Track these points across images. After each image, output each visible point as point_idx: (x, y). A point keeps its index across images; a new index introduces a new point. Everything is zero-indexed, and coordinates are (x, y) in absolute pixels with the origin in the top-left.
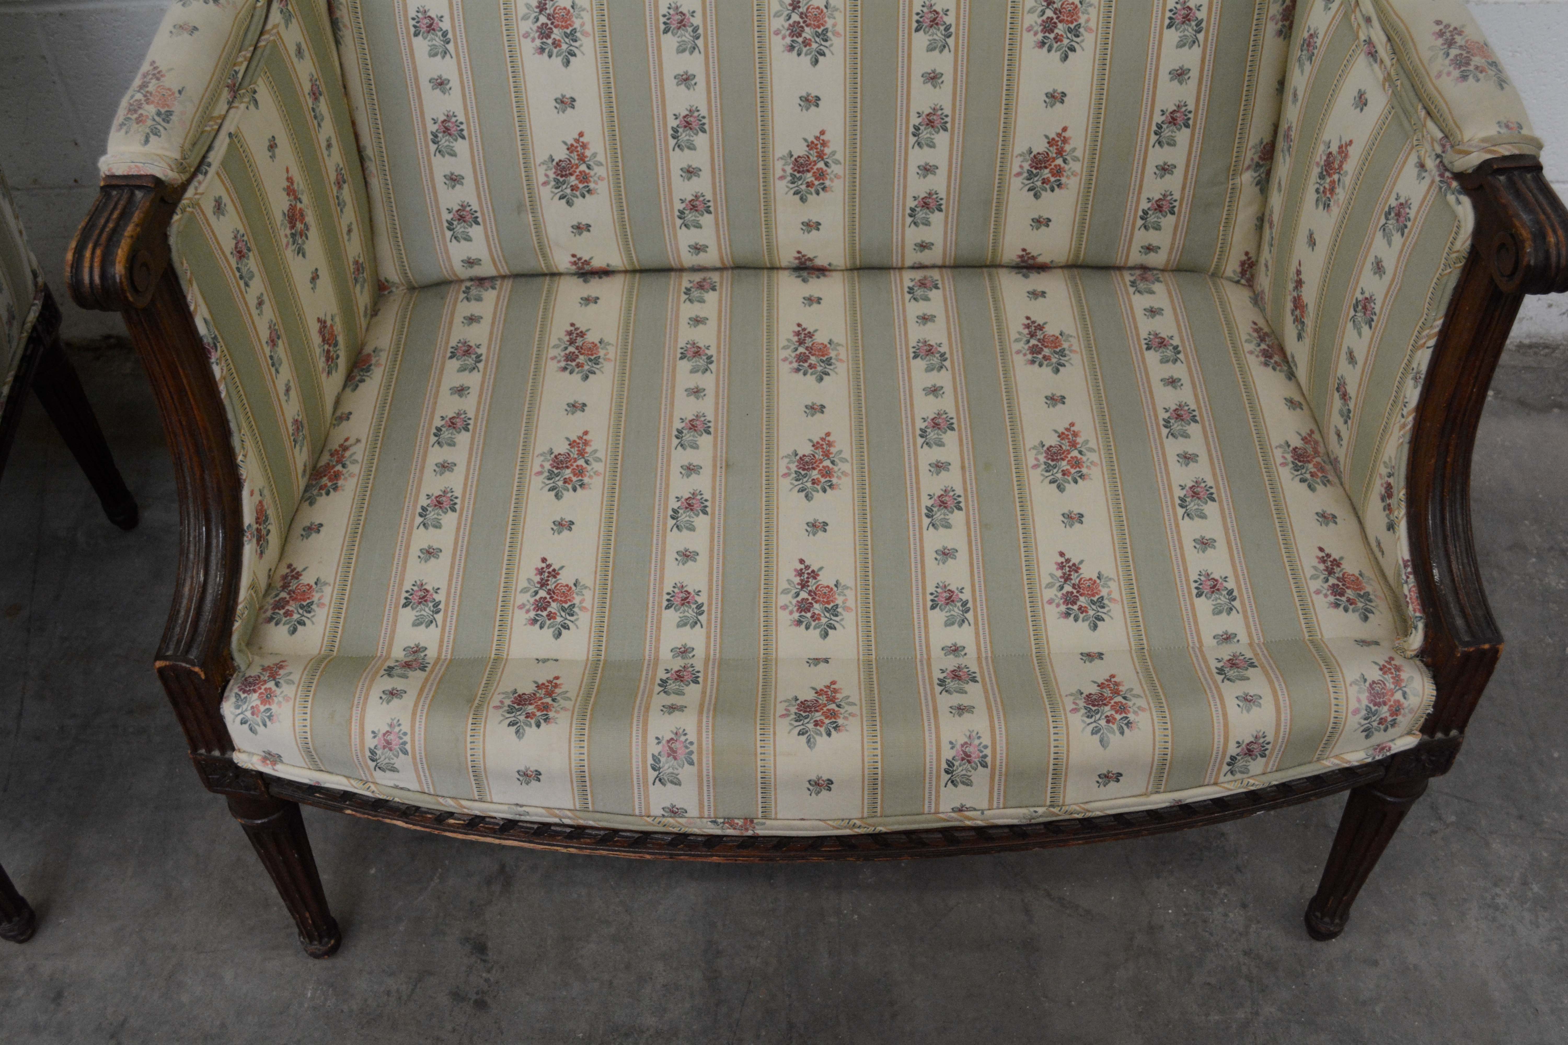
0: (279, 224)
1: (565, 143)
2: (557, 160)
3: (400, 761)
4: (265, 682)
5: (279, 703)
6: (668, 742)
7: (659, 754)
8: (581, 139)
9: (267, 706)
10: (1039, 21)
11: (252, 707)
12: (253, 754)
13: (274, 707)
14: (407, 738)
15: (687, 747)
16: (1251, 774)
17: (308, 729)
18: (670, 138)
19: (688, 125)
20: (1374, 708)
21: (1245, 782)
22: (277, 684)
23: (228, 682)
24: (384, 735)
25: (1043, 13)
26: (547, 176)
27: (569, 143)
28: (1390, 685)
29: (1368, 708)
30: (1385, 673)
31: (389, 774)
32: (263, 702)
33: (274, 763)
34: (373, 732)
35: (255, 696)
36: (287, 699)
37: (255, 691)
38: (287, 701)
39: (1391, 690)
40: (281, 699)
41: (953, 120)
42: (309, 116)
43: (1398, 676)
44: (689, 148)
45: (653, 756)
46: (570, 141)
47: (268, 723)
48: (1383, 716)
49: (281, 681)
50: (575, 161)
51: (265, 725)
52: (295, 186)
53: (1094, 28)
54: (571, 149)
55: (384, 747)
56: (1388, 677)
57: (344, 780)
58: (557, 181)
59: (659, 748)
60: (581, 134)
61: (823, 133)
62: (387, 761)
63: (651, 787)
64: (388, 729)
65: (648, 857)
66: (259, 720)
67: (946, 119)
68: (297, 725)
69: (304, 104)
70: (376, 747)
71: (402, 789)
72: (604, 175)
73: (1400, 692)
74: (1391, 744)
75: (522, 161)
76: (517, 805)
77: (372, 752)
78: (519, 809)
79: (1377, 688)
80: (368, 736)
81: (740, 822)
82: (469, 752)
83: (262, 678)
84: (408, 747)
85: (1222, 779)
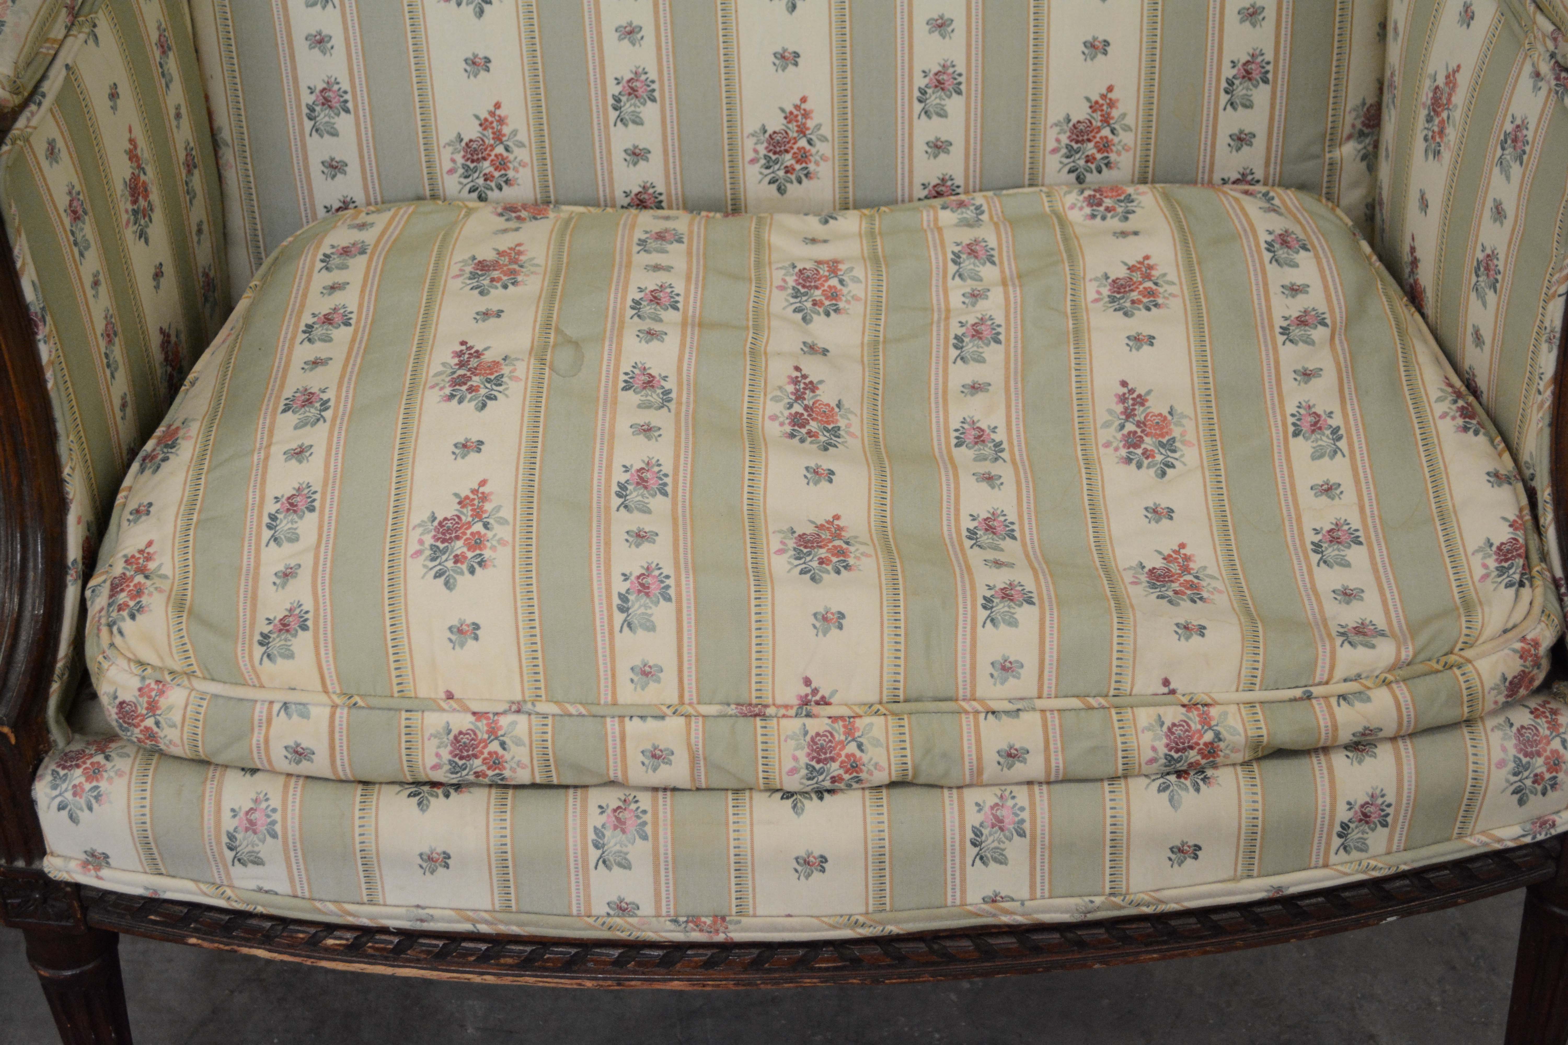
1: (477, 117)
2: (466, 140)
3: (268, 849)
4: (91, 756)
5: (110, 780)
6: (615, 811)
7: (603, 826)
8: (498, 110)
9: (94, 784)
11: (75, 786)
12: (71, 858)
13: (103, 785)
14: (277, 816)
15: (638, 817)
16: (1372, 852)
17: (147, 811)
18: (610, 109)
19: (633, 92)
20: (1525, 760)
21: (1364, 863)
22: (107, 758)
23: (41, 761)
24: (247, 813)
26: (453, 161)
27: (482, 117)
28: (1544, 731)
29: (1517, 760)
30: (1537, 717)
31: (252, 869)
32: (89, 779)
33: (98, 868)
34: (233, 810)
35: (78, 772)
36: (120, 773)
37: (78, 766)
38: (121, 776)
39: (1546, 737)
40: (112, 774)
41: (968, 80)
42: (156, 72)
43: (1556, 720)
44: (635, 122)
45: (595, 828)
46: (484, 115)
47: (95, 806)
48: (1538, 771)
49: (113, 754)
50: (490, 141)
51: (90, 808)
52: (139, 151)
54: (484, 124)
55: (247, 830)
56: (1542, 721)
57: (190, 885)
58: (466, 167)
59: (603, 819)
60: (498, 103)
61: (804, 100)
62: (250, 848)
63: (592, 872)
64: (252, 805)
65: (589, 984)
66: (82, 802)
67: (960, 79)
68: (132, 805)
69: (150, 55)
70: (235, 830)
71: (267, 892)
72: (527, 159)
73: (1558, 740)
74: (1555, 817)
75: (421, 141)
76: (418, 906)
77: (231, 837)
78: (420, 911)
79: (1528, 734)
80: (226, 815)
81: (709, 921)
82: (357, 831)
83: (87, 751)
84: (278, 828)
85: (1333, 859)
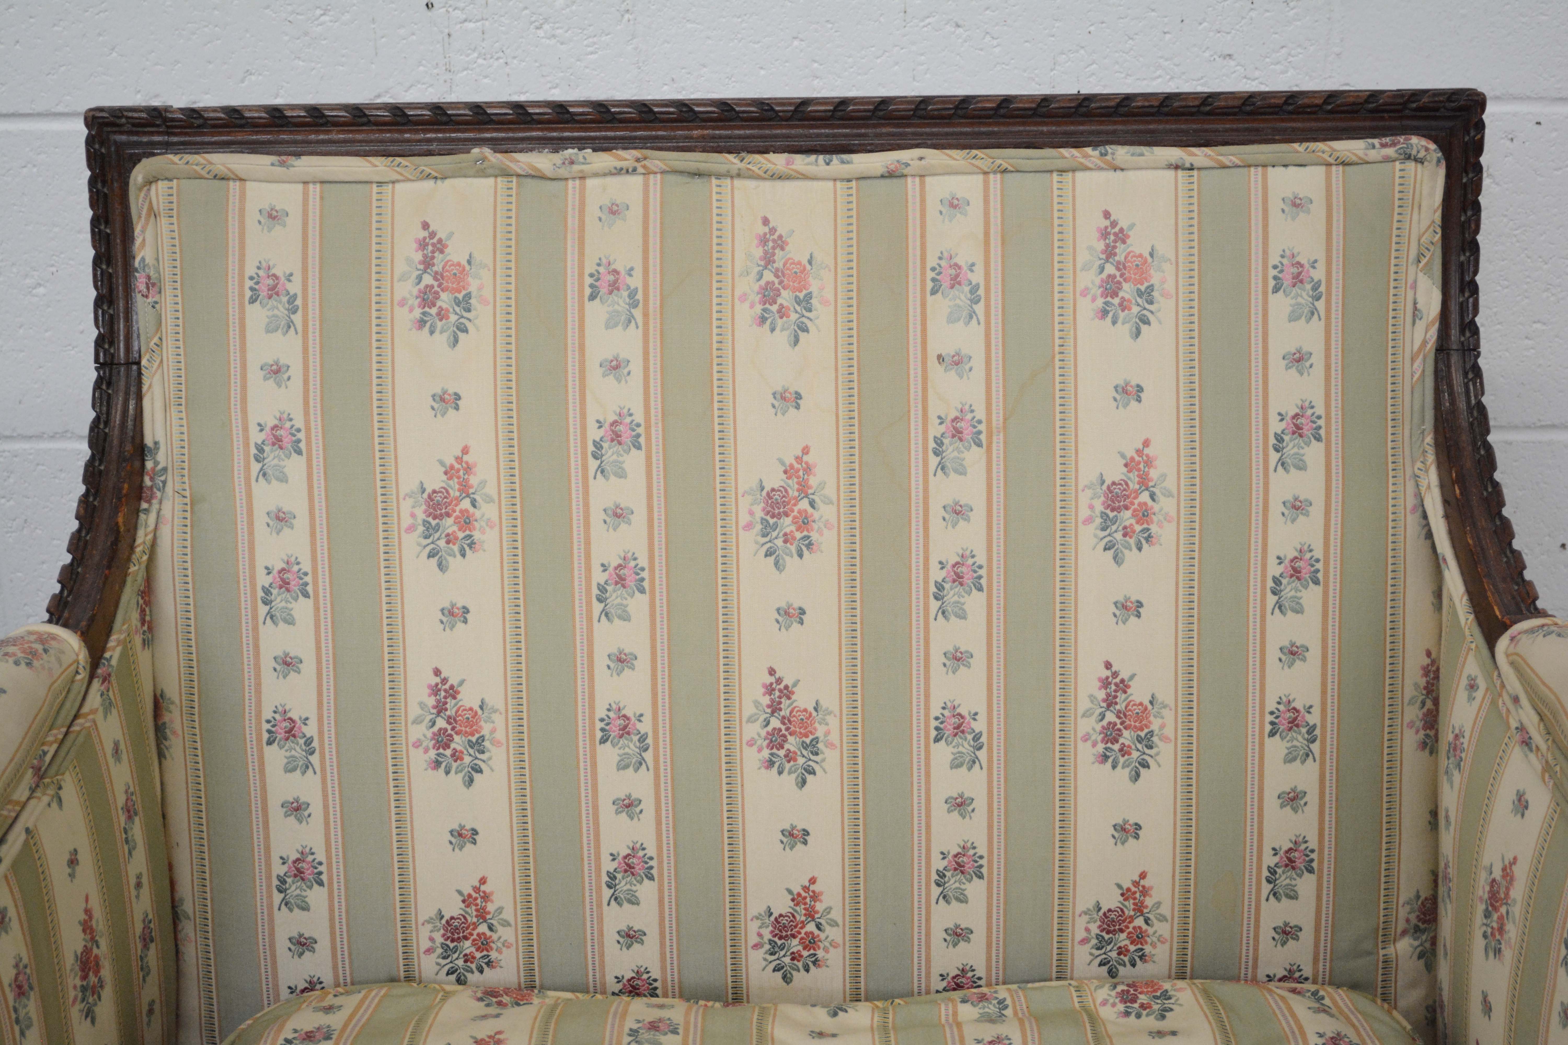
0: (68, 967)
1: (460, 893)
2: (447, 917)
8: (483, 888)
10: (1098, 727)
18: (604, 886)
19: (629, 869)
25: (1102, 717)
26: (432, 940)
27: (466, 893)
41: (990, 862)
42: (120, 836)
44: (630, 902)
46: (467, 890)
50: (472, 919)
52: (94, 923)
53: (1172, 737)
54: (468, 901)
58: (445, 947)
60: (483, 881)
61: (813, 881)
67: (981, 862)
69: (115, 820)
72: (512, 937)
75: (399, 918)
